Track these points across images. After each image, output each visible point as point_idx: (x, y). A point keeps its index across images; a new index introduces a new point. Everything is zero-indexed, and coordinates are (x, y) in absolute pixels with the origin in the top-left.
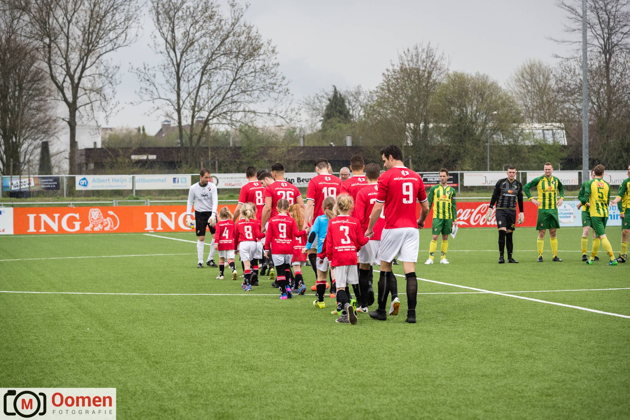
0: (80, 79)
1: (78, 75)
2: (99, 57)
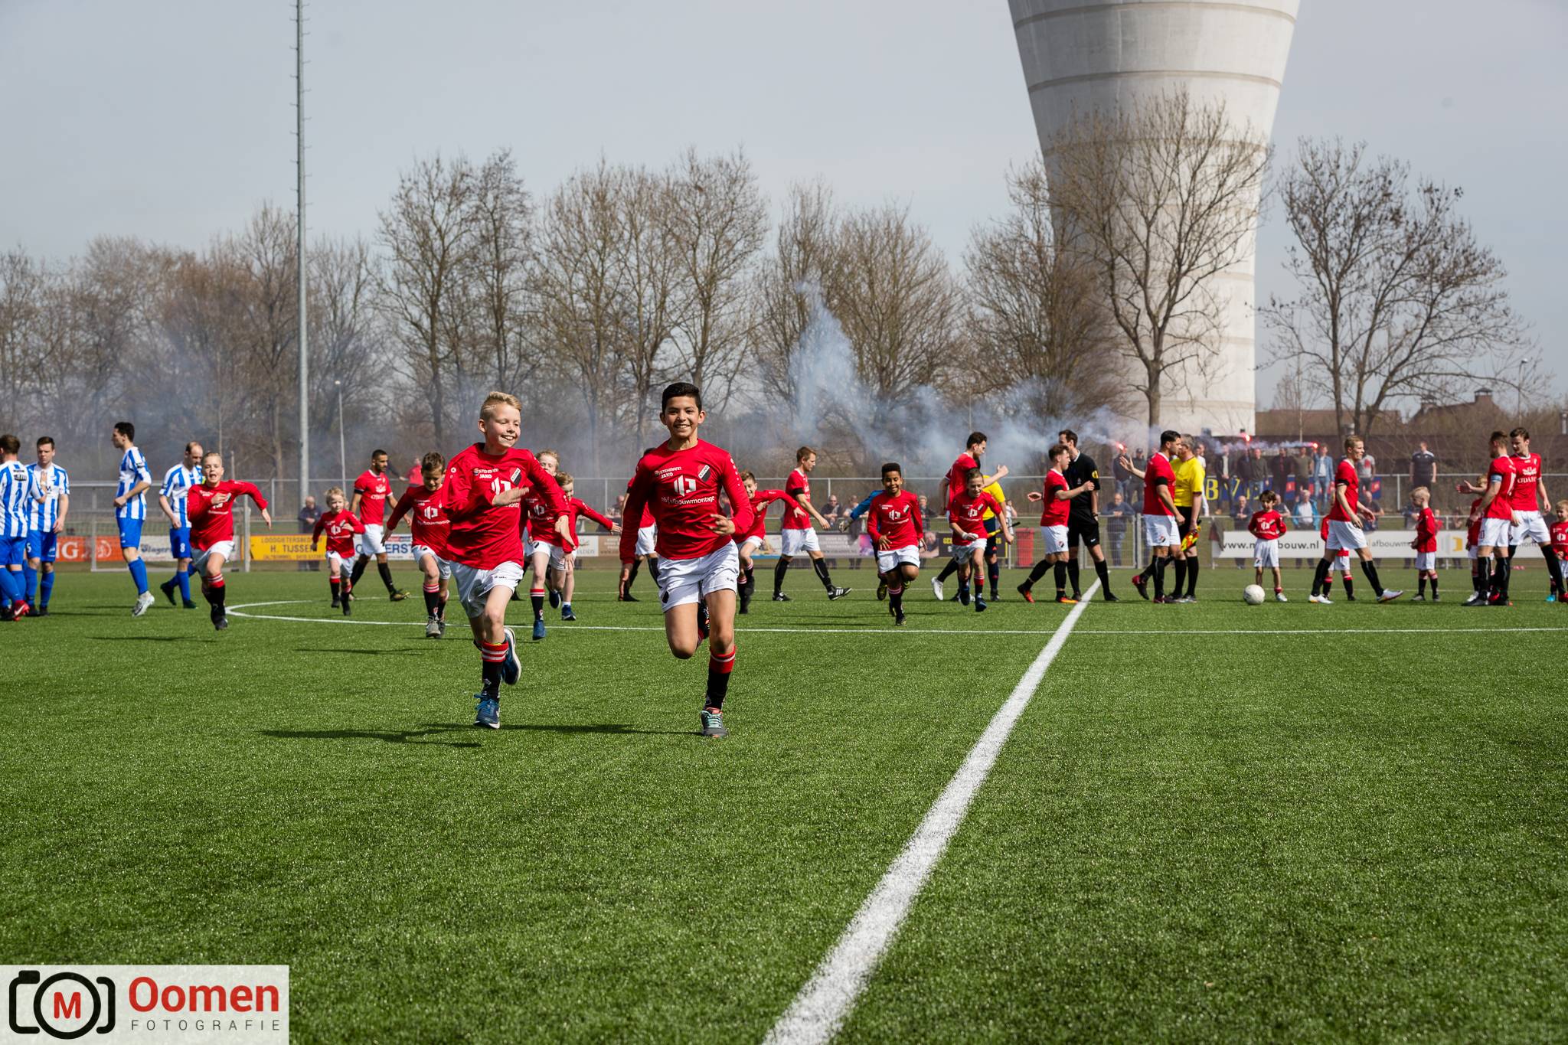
0: (1166, 319)
1: (1162, 314)
2: (1196, 282)
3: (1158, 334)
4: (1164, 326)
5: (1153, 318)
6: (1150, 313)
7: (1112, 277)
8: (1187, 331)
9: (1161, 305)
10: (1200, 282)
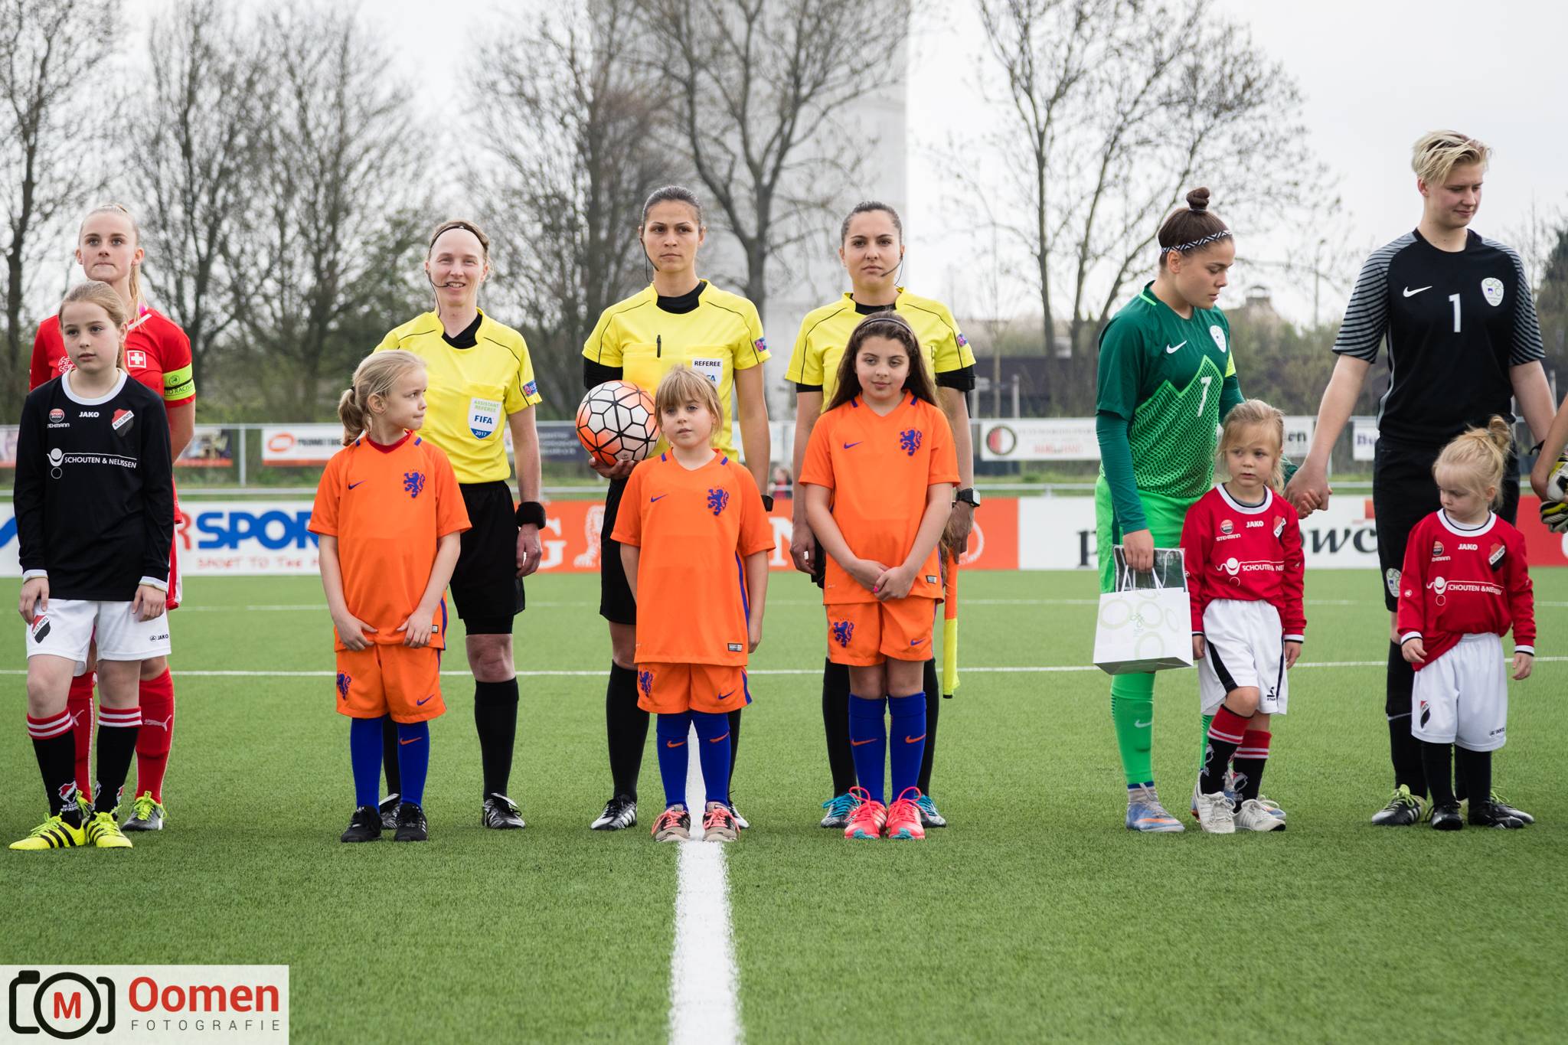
0: (776, 172)
1: (771, 162)
2: (824, 114)
3: (763, 196)
4: (772, 184)
5: (756, 170)
6: (750, 163)
7: (691, 103)
8: (809, 189)
9: (768, 150)
10: (831, 114)
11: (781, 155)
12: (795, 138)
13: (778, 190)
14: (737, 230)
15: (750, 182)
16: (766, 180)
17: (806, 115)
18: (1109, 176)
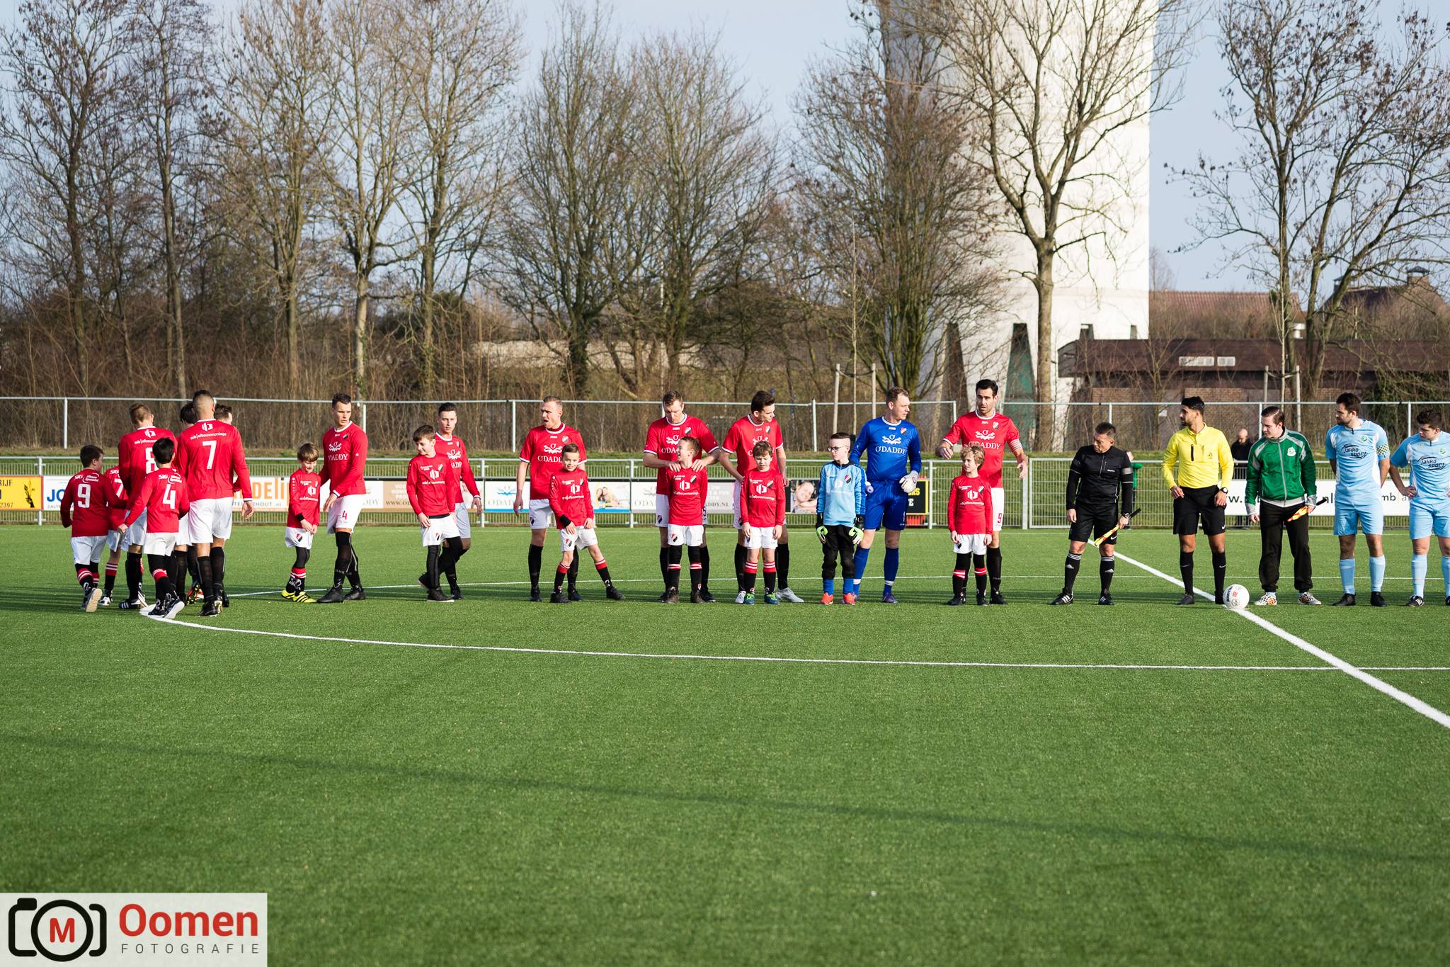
0: (1062, 183)
1: (1057, 177)
2: (1102, 136)
3: (1051, 204)
4: (1058, 194)
5: (1044, 182)
6: (1039, 176)
7: (992, 126)
8: (1089, 200)
9: (1054, 164)
10: (1107, 135)
11: (1066, 170)
12: (1079, 155)
13: (1063, 198)
14: (1028, 232)
15: (1040, 192)
16: (1053, 191)
17: (1088, 136)
18: (1340, 189)
